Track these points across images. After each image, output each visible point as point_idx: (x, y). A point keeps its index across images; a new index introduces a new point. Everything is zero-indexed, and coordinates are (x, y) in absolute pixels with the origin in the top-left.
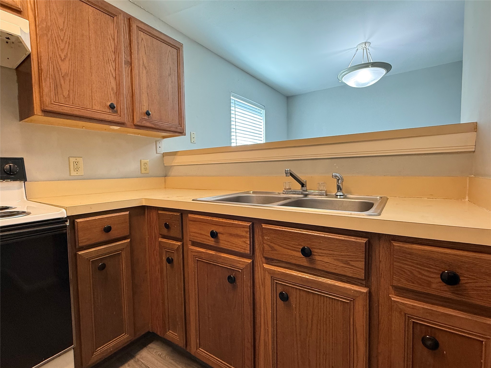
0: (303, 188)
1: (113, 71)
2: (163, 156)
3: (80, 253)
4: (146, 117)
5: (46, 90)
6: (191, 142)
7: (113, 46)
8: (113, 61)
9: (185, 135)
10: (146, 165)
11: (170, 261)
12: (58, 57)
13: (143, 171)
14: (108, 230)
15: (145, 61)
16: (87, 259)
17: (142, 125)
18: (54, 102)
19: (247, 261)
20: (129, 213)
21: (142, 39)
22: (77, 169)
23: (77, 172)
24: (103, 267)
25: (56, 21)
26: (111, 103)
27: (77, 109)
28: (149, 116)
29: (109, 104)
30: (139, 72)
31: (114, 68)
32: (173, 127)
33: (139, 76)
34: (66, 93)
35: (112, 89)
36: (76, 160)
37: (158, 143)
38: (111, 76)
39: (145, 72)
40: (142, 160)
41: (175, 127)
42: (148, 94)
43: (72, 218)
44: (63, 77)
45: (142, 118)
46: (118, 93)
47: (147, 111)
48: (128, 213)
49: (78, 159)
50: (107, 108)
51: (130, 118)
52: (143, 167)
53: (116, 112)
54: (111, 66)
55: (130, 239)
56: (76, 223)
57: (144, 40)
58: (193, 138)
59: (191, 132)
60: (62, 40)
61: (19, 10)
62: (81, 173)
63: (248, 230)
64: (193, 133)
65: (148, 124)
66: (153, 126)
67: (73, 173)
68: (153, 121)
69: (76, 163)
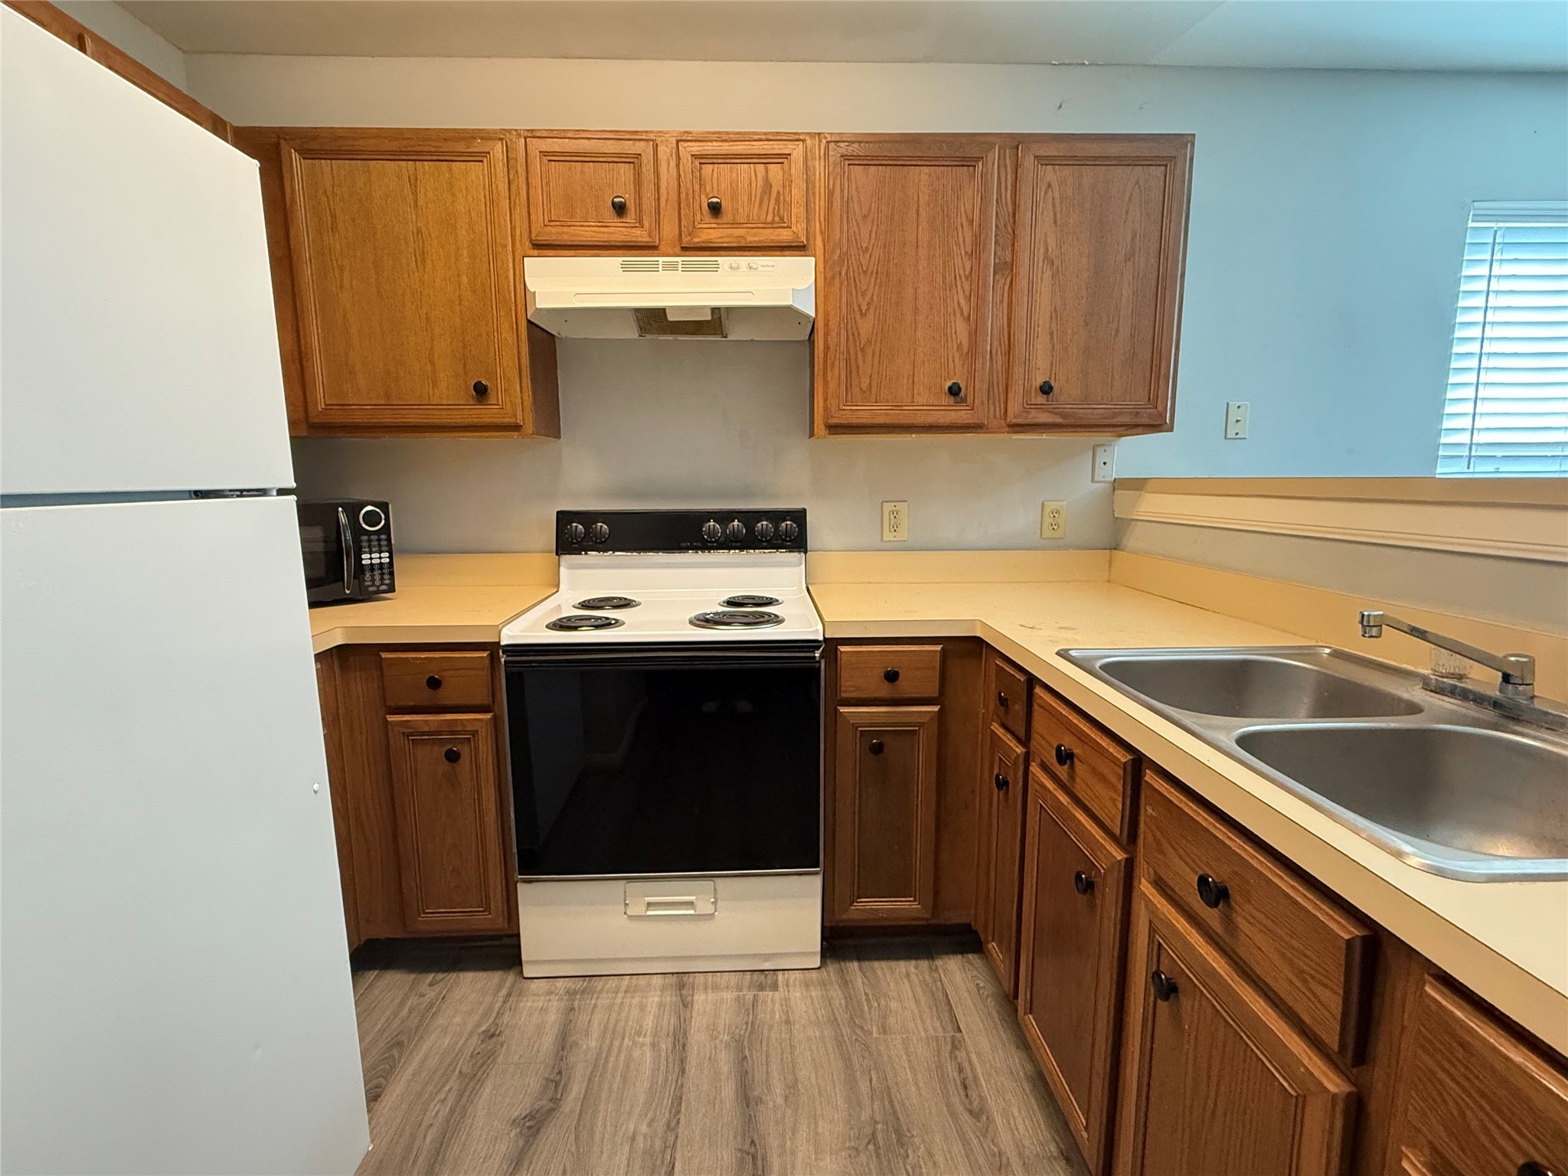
1: (963, 302)
2: (1114, 489)
3: (842, 710)
4: (1041, 399)
5: (832, 384)
6: (1226, 438)
7: (968, 241)
8: (967, 278)
9: (1172, 431)
10: (1056, 515)
11: (1002, 784)
12: (856, 309)
13: (1047, 533)
14: (892, 677)
15: (1052, 243)
16: (853, 724)
17: (1029, 421)
18: (844, 405)
19: (1115, 854)
20: (942, 649)
21: (1049, 186)
22: (895, 528)
23: (895, 534)
24: (878, 749)
25: (858, 238)
26: (954, 383)
27: (882, 411)
28: (1051, 394)
29: (949, 384)
30: (1031, 283)
31: (967, 293)
32: (1127, 412)
33: (1030, 292)
34: (864, 386)
35: (960, 346)
36: (895, 509)
37: (1100, 450)
38: (958, 314)
39: (1048, 274)
40: (1045, 503)
41: (1131, 413)
42: (1051, 334)
43: (832, 645)
44: (862, 350)
45: (1028, 404)
46: (972, 353)
47: (1045, 383)
48: (939, 649)
49: (900, 506)
50: (943, 395)
51: (998, 409)
52: (1048, 520)
53: (964, 400)
54: (960, 292)
55: (939, 706)
56: (839, 653)
57: (1056, 187)
58: (1238, 421)
59: (1230, 403)
60: (865, 272)
61: (801, 244)
62: (903, 535)
63: (1121, 772)
64: (1239, 404)
65: (1044, 418)
66: (1058, 420)
67: (888, 536)
68: (1062, 406)
69: (895, 513)
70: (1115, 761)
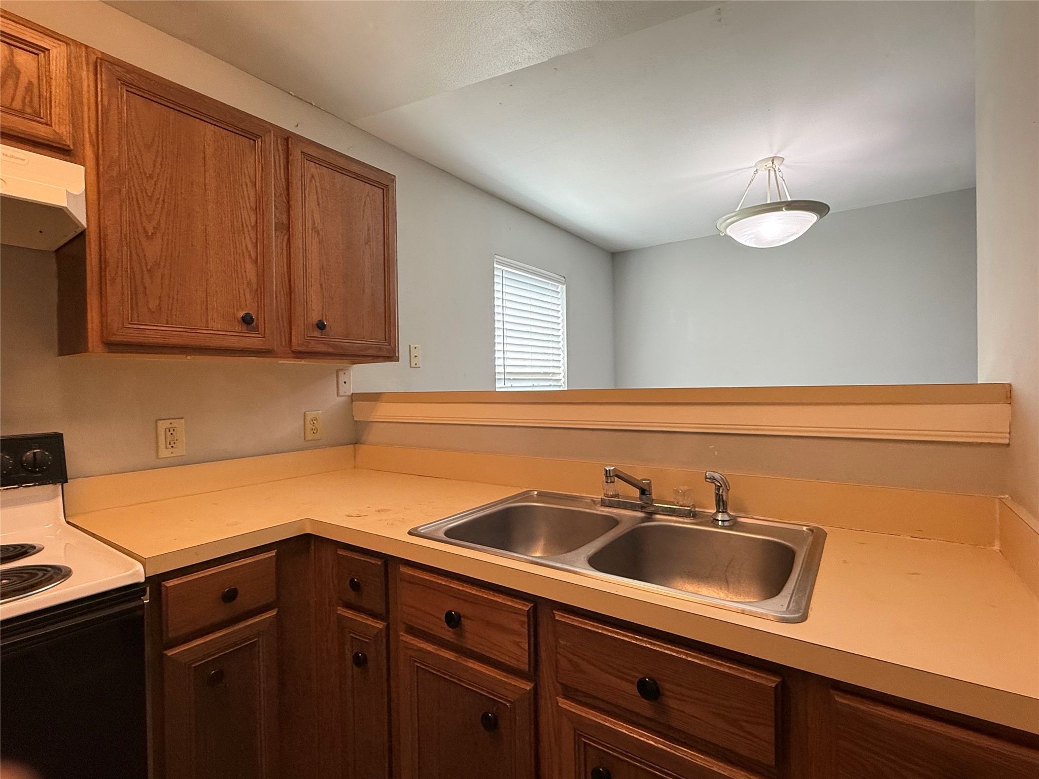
0: (644, 496)
1: (250, 247)
2: (352, 401)
3: (170, 653)
4: (317, 333)
5: (113, 300)
6: (411, 367)
7: (252, 199)
8: (253, 227)
9: (398, 361)
10: (315, 422)
11: (360, 661)
12: (141, 231)
13: (310, 436)
14: (230, 596)
15: (317, 220)
16: (185, 664)
17: (310, 350)
18: (129, 324)
19: (523, 686)
20: (276, 553)
21: (313, 177)
22: (171, 445)
23: (172, 450)
25: (140, 162)
26: (246, 313)
27: (175, 333)
28: (324, 331)
29: (241, 314)
30: (304, 244)
31: (254, 241)
32: (374, 347)
33: (305, 250)
34: (153, 304)
35: (249, 283)
36: (171, 426)
37: (341, 373)
38: (247, 257)
39: (315, 240)
40: (307, 413)
41: (376, 348)
42: (321, 285)
43: (155, 582)
44: (149, 271)
45: (308, 337)
46: (260, 291)
47: (320, 321)
48: (274, 554)
49: (176, 423)
50: (237, 323)
51: (283, 339)
52: (309, 426)
53: (256, 329)
54: (248, 239)
55: (277, 609)
56: (163, 589)
57: (317, 178)
58: (416, 356)
59: (411, 345)
60: (150, 198)
61: (66, 148)
62: (180, 450)
63: (526, 619)
64: (416, 346)
65: (321, 348)
66: (331, 350)
67: (164, 453)
68: (332, 340)
69: (171, 431)
70: (516, 611)
